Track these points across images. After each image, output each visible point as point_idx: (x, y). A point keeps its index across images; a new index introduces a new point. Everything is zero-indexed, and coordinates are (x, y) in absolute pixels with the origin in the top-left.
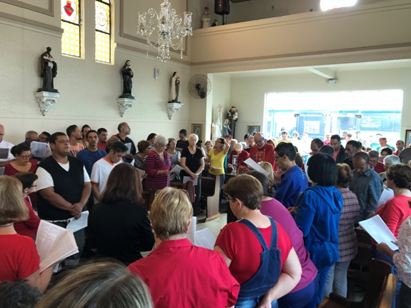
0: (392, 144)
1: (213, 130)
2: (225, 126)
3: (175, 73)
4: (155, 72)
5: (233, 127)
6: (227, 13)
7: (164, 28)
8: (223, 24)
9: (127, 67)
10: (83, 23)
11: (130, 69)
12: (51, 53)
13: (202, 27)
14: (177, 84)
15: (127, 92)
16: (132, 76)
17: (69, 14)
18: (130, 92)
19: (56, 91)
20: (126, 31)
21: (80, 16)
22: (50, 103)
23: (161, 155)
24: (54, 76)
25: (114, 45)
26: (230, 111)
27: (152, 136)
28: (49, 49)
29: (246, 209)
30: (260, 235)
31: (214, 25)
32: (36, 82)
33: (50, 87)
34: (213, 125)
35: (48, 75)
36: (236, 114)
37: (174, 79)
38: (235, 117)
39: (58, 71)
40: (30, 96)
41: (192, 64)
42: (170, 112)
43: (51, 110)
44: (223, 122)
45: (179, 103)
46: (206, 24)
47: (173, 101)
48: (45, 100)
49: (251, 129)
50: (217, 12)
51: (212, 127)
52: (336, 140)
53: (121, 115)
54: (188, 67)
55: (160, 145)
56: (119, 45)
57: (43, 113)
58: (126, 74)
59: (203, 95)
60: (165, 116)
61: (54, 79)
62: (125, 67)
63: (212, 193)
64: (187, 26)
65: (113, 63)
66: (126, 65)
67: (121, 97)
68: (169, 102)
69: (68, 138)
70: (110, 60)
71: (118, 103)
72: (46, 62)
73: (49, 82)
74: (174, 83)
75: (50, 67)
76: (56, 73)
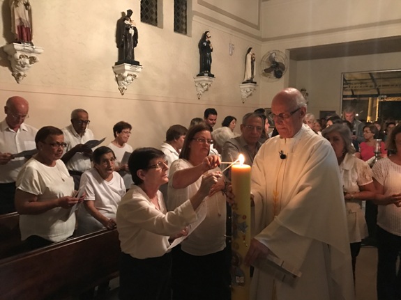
4: (230, 47)
9: (207, 39)
11: (209, 42)
15: (205, 69)
16: (212, 51)
19: (137, 64)
24: (135, 46)
28: (130, 12)
33: (131, 58)
35: (129, 43)
37: (249, 56)
47: (248, 82)
53: (199, 96)
54: (260, 43)
56: (198, 14)
57: (122, 91)
58: (205, 48)
59: (280, 74)
66: (205, 37)
68: (244, 83)
70: (186, 31)
71: (195, 82)
72: (128, 28)
73: (130, 53)
74: (249, 61)
75: (131, 34)
76: (137, 42)
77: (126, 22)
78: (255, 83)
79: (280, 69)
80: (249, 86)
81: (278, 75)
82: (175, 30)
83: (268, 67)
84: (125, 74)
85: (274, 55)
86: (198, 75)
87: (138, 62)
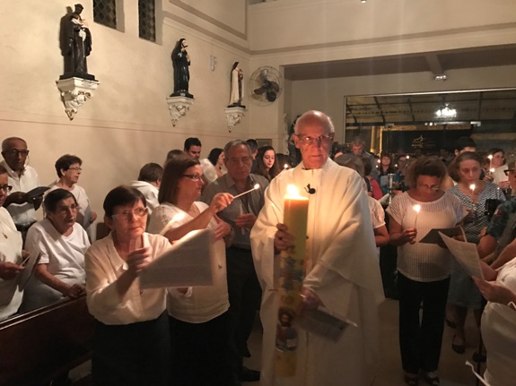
3: (236, 64)
4: (213, 61)
9: (183, 49)
11: (185, 53)
12: (81, 15)
14: (240, 80)
15: (181, 87)
16: (189, 64)
19: (92, 78)
24: (88, 53)
26: (295, 122)
28: (79, 8)
33: (83, 70)
35: (79, 50)
37: (235, 73)
41: (253, 53)
47: (235, 105)
53: (174, 122)
54: (248, 57)
56: (169, 16)
57: (70, 115)
58: (181, 60)
66: (181, 46)
70: (154, 37)
71: (169, 104)
72: (77, 29)
73: (82, 63)
74: (236, 79)
75: (81, 38)
76: (91, 49)
77: (75, 21)
78: (244, 107)
79: (273, 90)
80: (237, 111)
81: (271, 98)
82: (141, 36)
83: (258, 87)
84: (76, 92)
85: (266, 72)
86: (172, 95)
87: (93, 77)
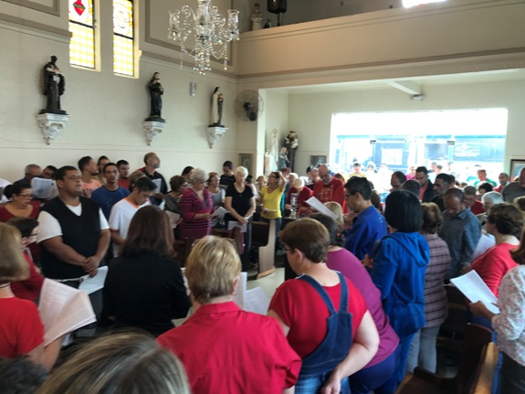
0: (494, 177)
1: (266, 161)
2: (282, 157)
3: (217, 89)
4: (192, 87)
5: (291, 158)
6: (284, 11)
7: (202, 30)
8: (279, 25)
9: (155, 82)
10: (98, 25)
11: (158, 84)
12: (57, 64)
13: (251, 29)
14: (220, 103)
15: (155, 113)
16: (162, 93)
17: (80, 12)
18: (159, 113)
19: (63, 113)
20: (153, 35)
21: (94, 16)
22: (56, 128)
23: (200, 194)
24: (61, 93)
25: (139, 53)
26: (288, 137)
27: (188, 170)
28: (54, 59)
29: (308, 263)
30: (325, 295)
31: (266, 26)
32: (37, 101)
33: (56, 107)
34: (267, 155)
35: (53, 92)
36: (296, 140)
37: (216, 97)
38: (295, 145)
39: (66, 87)
40: (31, 120)
41: (239, 77)
42: (211, 139)
43: (58, 138)
44: (279, 151)
45: (223, 127)
46: (256, 25)
47: (215, 125)
48: (49, 124)
49: (314, 159)
50: (270, 10)
51: (265, 158)
52: (422, 173)
53: (148, 142)
54: (233, 81)
55: (198, 181)
56: (145, 54)
57: (47, 140)
58: (154, 90)
59: (253, 117)
60: (205, 143)
61: (62, 97)
62: (152, 81)
63: (265, 243)
64: (232, 28)
65: (137, 76)
66: (154, 79)
67: (148, 120)
68: (210, 126)
69: (80, 173)
70: (134, 72)
71: (144, 127)
72: (50, 75)
74: (215, 102)
75: (55, 82)
76: (64, 90)
77: (49, 69)
87: (65, 112)
